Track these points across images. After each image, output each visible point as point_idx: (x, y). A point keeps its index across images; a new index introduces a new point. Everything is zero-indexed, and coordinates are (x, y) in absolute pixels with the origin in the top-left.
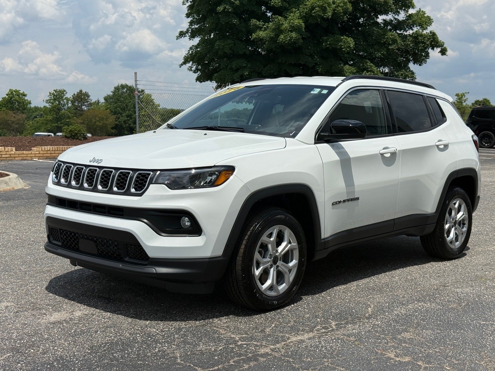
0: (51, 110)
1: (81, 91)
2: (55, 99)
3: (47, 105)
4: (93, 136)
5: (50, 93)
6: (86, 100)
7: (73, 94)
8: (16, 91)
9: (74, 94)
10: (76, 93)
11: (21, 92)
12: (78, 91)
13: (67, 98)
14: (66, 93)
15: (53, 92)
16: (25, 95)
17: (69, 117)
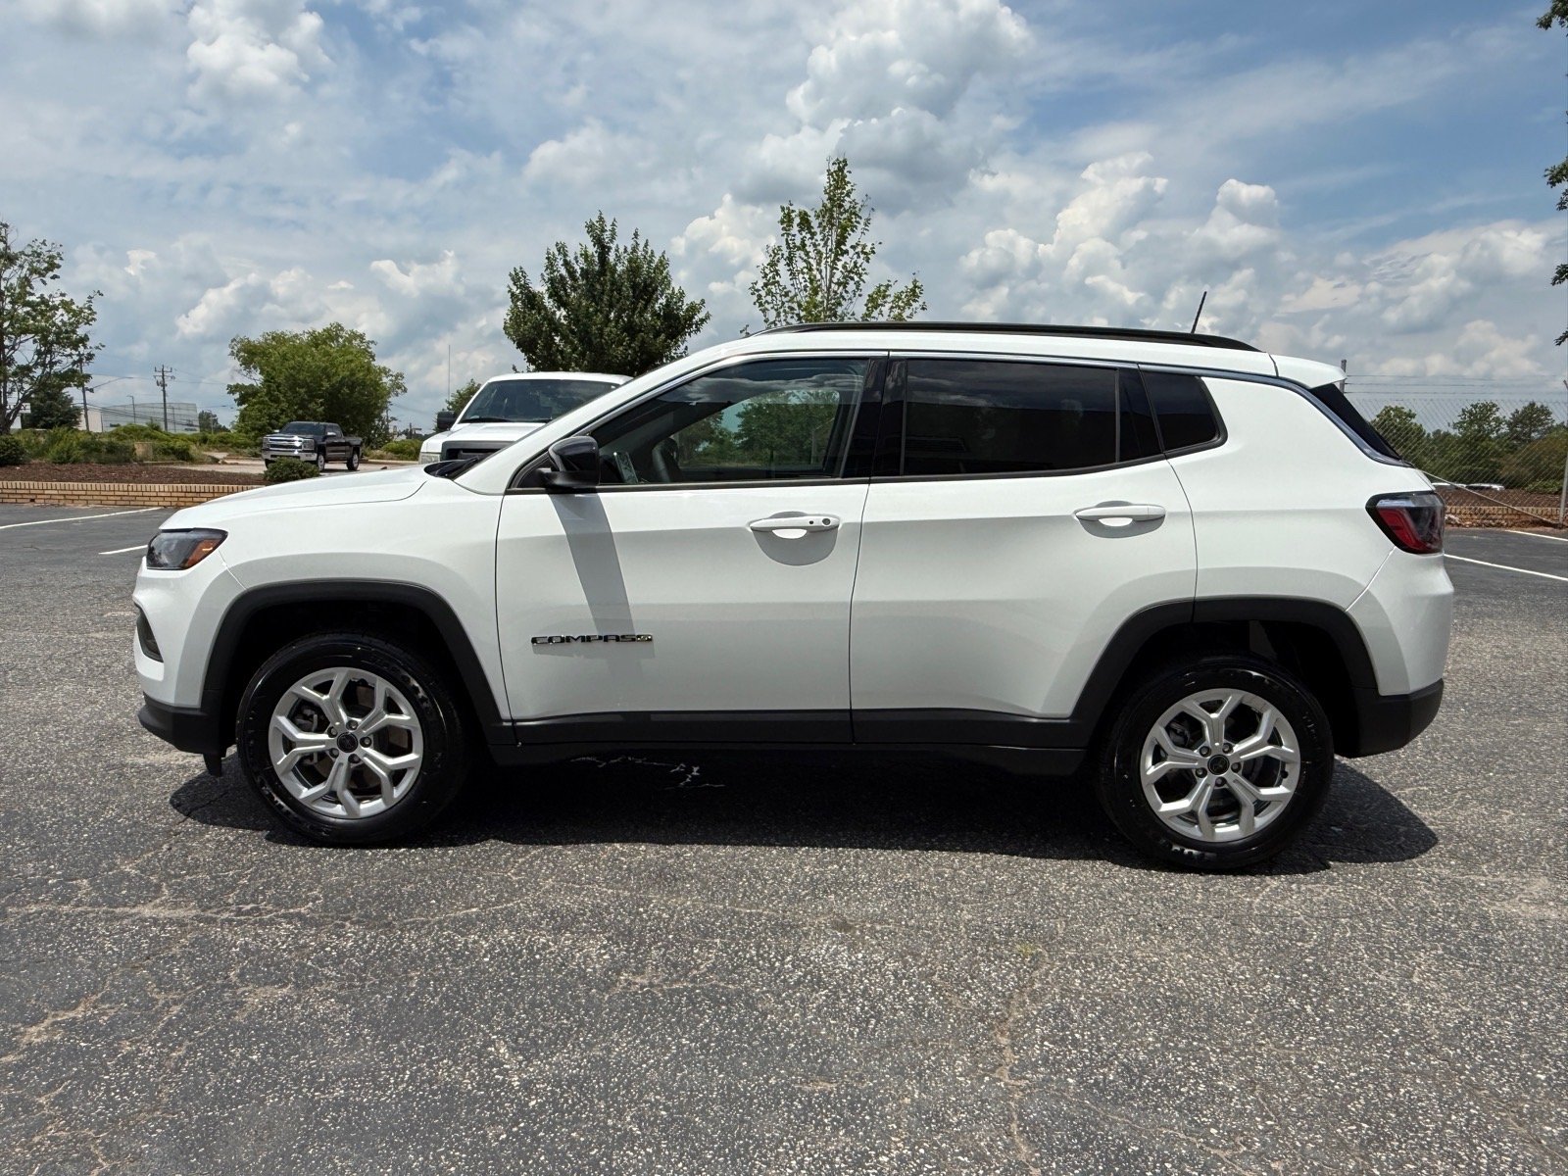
0: (1461, 441)
1: (1532, 405)
2: (1471, 423)
3: (1453, 432)
4: (1506, 488)
5: (1463, 411)
6: (1541, 420)
7: (1513, 411)
8: (1396, 409)
9: (1517, 412)
10: (1520, 410)
11: (1406, 410)
12: (1527, 404)
13: (1498, 418)
14: (1497, 410)
15: (1470, 408)
16: (1413, 416)
17: (1499, 455)
